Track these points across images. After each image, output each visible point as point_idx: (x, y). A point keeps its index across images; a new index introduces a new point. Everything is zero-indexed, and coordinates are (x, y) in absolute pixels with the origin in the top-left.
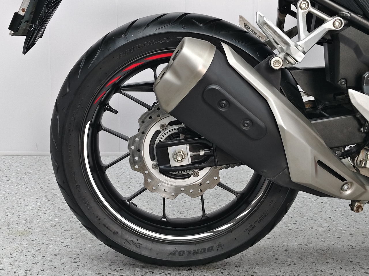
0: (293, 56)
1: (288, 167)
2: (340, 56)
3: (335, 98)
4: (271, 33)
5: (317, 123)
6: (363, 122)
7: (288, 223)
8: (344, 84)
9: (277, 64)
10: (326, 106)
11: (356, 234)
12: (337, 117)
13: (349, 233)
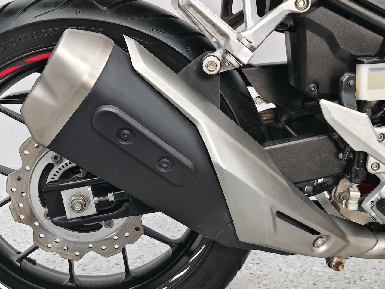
0: (234, 54)
1: (232, 222)
2: (307, 49)
3: (304, 105)
4: (200, 19)
5: (277, 148)
6: (342, 146)
7: (250, 263)
8: (313, 91)
9: (212, 67)
10: (292, 118)
11: (336, 277)
12: (306, 138)
13: (327, 275)
